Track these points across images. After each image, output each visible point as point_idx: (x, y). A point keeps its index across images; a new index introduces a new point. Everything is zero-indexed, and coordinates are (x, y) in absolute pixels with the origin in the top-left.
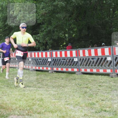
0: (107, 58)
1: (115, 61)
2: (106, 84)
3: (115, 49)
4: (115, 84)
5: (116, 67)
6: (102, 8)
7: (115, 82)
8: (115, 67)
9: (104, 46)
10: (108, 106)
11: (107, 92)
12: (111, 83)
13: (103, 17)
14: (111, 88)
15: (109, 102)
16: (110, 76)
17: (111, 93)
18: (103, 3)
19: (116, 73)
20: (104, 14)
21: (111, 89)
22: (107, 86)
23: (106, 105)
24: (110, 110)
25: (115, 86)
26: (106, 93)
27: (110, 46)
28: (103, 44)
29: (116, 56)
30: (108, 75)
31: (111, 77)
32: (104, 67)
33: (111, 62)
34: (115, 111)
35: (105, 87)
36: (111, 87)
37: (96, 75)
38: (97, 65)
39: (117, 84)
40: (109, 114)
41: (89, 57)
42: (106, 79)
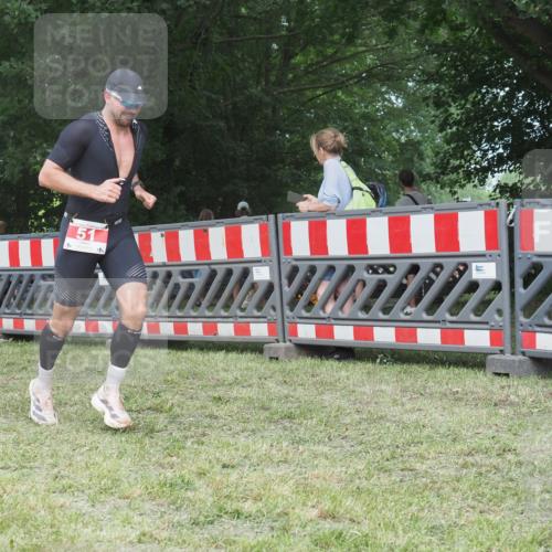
0: (254, 269)
1: (290, 284)
2: (245, 393)
3: (287, 228)
4: (286, 392)
5: (292, 310)
6: (234, 38)
7: (288, 380)
8: (288, 312)
10: (252, 490)
11: (252, 426)
12: (270, 384)
13: (238, 79)
14: (267, 409)
15: (255, 474)
16: (265, 352)
17: (266, 434)
18: (239, 17)
19: (290, 341)
20: (241, 65)
21: (267, 414)
22: (251, 401)
23: (240, 489)
24: (260, 511)
25: (287, 397)
26: (246, 434)
27: (264, 217)
28: (242, 204)
29: (294, 263)
30: (256, 348)
31: (271, 358)
32: (239, 313)
33: (270, 288)
34: (279, 515)
35: (240, 403)
36: (267, 404)
37: (201, 349)
38: (205, 302)
39: (295, 390)
40: (252, 528)
41: (169, 269)
42: (247, 369)
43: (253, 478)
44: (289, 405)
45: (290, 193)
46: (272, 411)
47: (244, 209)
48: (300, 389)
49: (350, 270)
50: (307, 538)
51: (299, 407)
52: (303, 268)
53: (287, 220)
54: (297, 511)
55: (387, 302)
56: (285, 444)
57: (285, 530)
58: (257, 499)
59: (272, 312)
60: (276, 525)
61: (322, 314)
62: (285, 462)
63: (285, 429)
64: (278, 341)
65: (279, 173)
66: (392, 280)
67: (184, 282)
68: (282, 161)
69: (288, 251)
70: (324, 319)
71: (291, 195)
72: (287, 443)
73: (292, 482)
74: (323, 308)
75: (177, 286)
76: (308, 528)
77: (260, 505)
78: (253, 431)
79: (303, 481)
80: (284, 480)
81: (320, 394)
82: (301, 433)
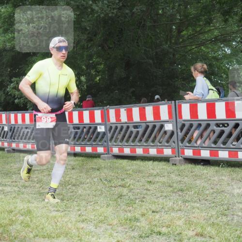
0: (166, 125)
1: (181, 132)
2: (162, 179)
3: (180, 107)
4: (180, 179)
5: (182, 143)
6: (156, 24)
7: (180, 174)
8: (180, 144)
9: (158, 100)
10: (165, 223)
11: (165, 194)
12: (173, 176)
13: (158, 42)
14: (171, 187)
15: (167, 216)
16: (170, 161)
17: (172, 198)
18: (158, 14)
19: (181, 157)
20: (159, 35)
21: (171, 189)
22: (164, 183)
23: (160, 222)
24: (169, 232)
25: (180, 182)
26: (162, 198)
27: (170, 102)
29: (183, 122)
30: (166, 160)
31: (173, 164)
32: (159, 144)
33: (173, 133)
34: (178, 234)
35: (160, 184)
36: (171, 184)
37: (142, 160)
38: (144, 140)
39: (184, 178)
40: (166, 240)
41: (128, 124)
42: (163, 169)
43: (166, 217)
44: (181, 185)
45: (181, 91)
46: (174, 188)
48: (186, 178)
49: (208, 125)
51: (186, 186)
52: (187, 124)
53: (180, 103)
54: (186, 232)
55: (225, 139)
56: (180, 202)
57: (180, 241)
58: (168, 227)
59: (173, 144)
60: (177, 238)
61: (195, 145)
62: (180, 210)
63: (180, 195)
64: (176, 157)
65: (176, 83)
66: (227, 130)
67: (135, 131)
68: (177, 77)
69: (181, 117)
70: (196, 147)
71: (181, 92)
73: (183, 219)
74: (196, 142)
75: (132, 132)
76: (191, 240)
77: (169, 229)
78: (165, 196)
79: (188, 219)
80: (180, 219)
81: (195, 180)
82: (187, 198)
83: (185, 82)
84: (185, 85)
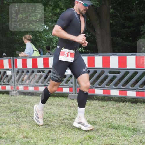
0: (7, 71)
1: (17, 76)
2: (4, 105)
3: (16, 60)
4: (15, 104)
6: (2, 10)
7: (16, 101)
8: (16, 83)
10: (5, 131)
11: (6, 114)
12: (11, 102)
13: (4, 21)
14: (10, 109)
16: (10, 94)
17: (9, 116)
18: (4, 4)
19: (17, 91)
21: (10, 110)
22: (5, 107)
23: (2, 131)
24: (7, 137)
25: (15, 106)
26: (4, 116)
27: (10, 58)
28: (4, 54)
29: (18, 70)
30: (7, 93)
31: (12, 95)
33: (11, 77)
34: (12, 138)
35: (3, 108)
36: (10, 108)
39: (18, 104)
40: (5, 141)
42: (5, 98)
43: (6, 128)
44: (16, 108)
45: (17, 51)
46: (11, 110)
47: (4, 55)
48: (19, 104)
50: (19, 143)
51: (19, 108)
52: (20, 71)
53: (16, 58)
54: (17, 136)
56: (14, 118)
57: (13, 141)
58: (6, 133)
60: (11, 140)
61: (25, 84)
62: (15, 123)
63: (15, 114)
65: (15, 46)
68: (16, 43)
69: (16, 67)
70: (26, 85)
72: (15, 118)
73: (16, 128)
76: (20, 141)
77: (7, 135)
78: (6, 115)
79: (19, 128)
80: (14, 128)
81: (24, 105)
82: (19, 115)
83: (20, 46)
84: (20, 47)
